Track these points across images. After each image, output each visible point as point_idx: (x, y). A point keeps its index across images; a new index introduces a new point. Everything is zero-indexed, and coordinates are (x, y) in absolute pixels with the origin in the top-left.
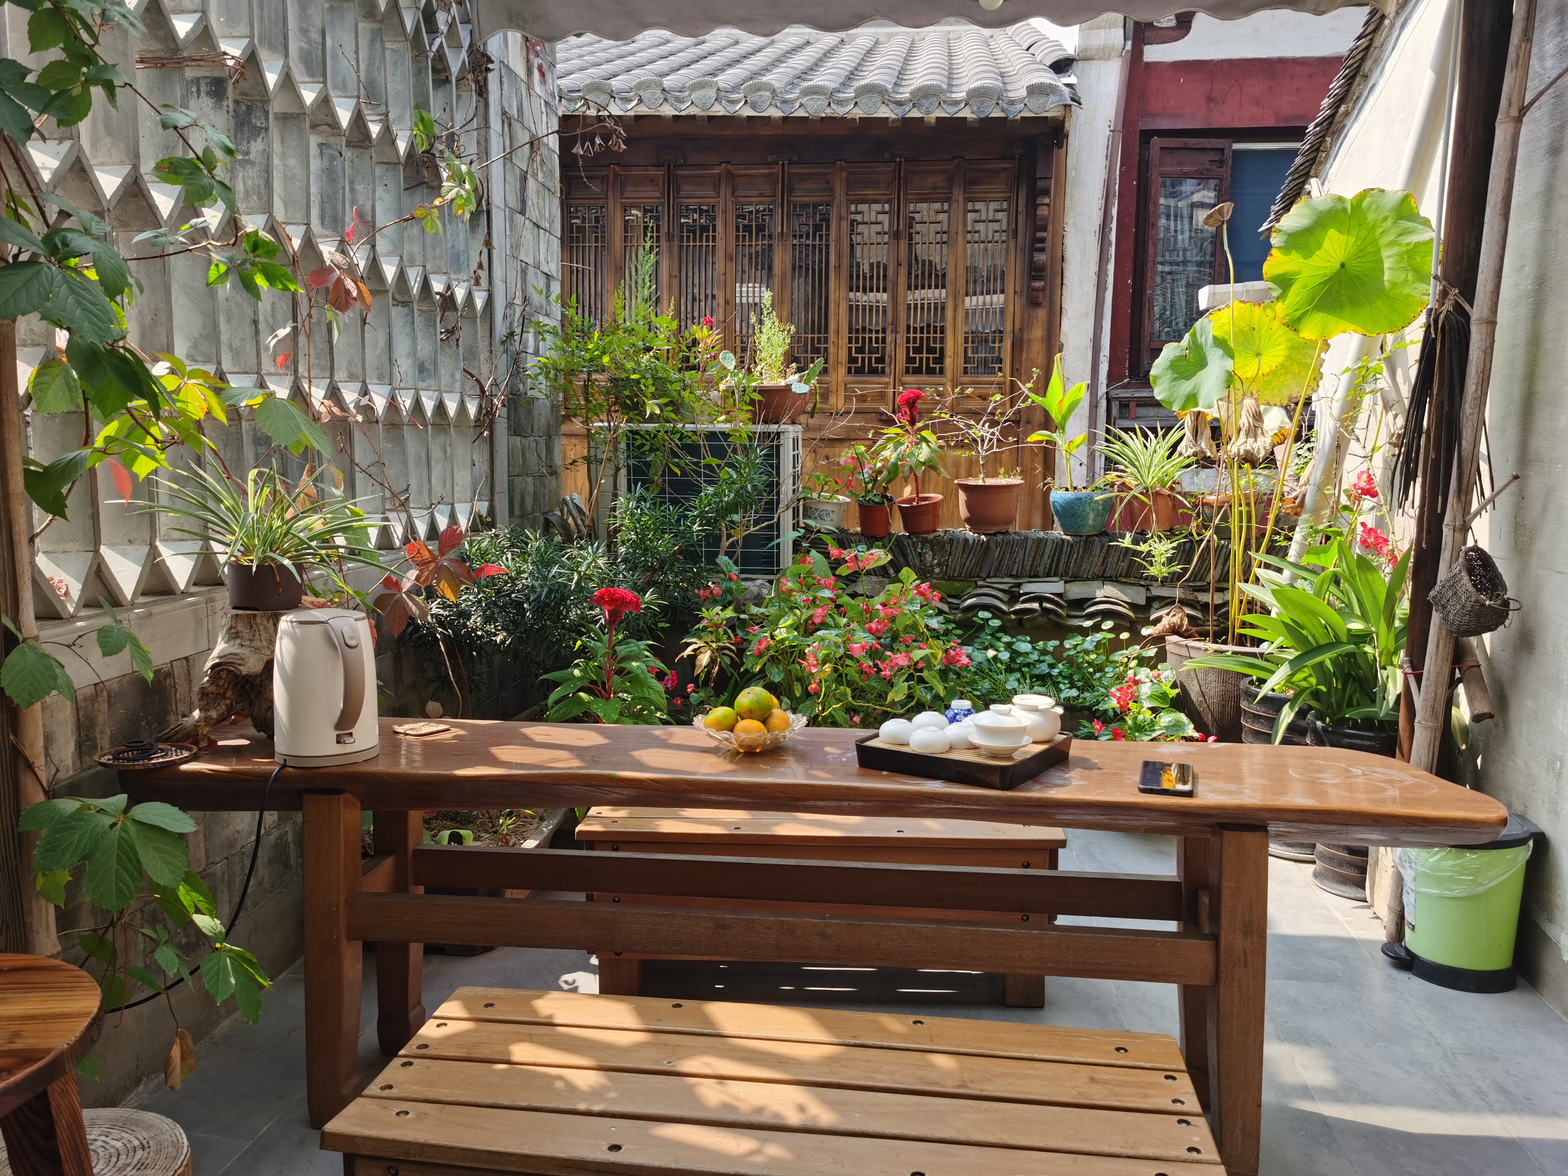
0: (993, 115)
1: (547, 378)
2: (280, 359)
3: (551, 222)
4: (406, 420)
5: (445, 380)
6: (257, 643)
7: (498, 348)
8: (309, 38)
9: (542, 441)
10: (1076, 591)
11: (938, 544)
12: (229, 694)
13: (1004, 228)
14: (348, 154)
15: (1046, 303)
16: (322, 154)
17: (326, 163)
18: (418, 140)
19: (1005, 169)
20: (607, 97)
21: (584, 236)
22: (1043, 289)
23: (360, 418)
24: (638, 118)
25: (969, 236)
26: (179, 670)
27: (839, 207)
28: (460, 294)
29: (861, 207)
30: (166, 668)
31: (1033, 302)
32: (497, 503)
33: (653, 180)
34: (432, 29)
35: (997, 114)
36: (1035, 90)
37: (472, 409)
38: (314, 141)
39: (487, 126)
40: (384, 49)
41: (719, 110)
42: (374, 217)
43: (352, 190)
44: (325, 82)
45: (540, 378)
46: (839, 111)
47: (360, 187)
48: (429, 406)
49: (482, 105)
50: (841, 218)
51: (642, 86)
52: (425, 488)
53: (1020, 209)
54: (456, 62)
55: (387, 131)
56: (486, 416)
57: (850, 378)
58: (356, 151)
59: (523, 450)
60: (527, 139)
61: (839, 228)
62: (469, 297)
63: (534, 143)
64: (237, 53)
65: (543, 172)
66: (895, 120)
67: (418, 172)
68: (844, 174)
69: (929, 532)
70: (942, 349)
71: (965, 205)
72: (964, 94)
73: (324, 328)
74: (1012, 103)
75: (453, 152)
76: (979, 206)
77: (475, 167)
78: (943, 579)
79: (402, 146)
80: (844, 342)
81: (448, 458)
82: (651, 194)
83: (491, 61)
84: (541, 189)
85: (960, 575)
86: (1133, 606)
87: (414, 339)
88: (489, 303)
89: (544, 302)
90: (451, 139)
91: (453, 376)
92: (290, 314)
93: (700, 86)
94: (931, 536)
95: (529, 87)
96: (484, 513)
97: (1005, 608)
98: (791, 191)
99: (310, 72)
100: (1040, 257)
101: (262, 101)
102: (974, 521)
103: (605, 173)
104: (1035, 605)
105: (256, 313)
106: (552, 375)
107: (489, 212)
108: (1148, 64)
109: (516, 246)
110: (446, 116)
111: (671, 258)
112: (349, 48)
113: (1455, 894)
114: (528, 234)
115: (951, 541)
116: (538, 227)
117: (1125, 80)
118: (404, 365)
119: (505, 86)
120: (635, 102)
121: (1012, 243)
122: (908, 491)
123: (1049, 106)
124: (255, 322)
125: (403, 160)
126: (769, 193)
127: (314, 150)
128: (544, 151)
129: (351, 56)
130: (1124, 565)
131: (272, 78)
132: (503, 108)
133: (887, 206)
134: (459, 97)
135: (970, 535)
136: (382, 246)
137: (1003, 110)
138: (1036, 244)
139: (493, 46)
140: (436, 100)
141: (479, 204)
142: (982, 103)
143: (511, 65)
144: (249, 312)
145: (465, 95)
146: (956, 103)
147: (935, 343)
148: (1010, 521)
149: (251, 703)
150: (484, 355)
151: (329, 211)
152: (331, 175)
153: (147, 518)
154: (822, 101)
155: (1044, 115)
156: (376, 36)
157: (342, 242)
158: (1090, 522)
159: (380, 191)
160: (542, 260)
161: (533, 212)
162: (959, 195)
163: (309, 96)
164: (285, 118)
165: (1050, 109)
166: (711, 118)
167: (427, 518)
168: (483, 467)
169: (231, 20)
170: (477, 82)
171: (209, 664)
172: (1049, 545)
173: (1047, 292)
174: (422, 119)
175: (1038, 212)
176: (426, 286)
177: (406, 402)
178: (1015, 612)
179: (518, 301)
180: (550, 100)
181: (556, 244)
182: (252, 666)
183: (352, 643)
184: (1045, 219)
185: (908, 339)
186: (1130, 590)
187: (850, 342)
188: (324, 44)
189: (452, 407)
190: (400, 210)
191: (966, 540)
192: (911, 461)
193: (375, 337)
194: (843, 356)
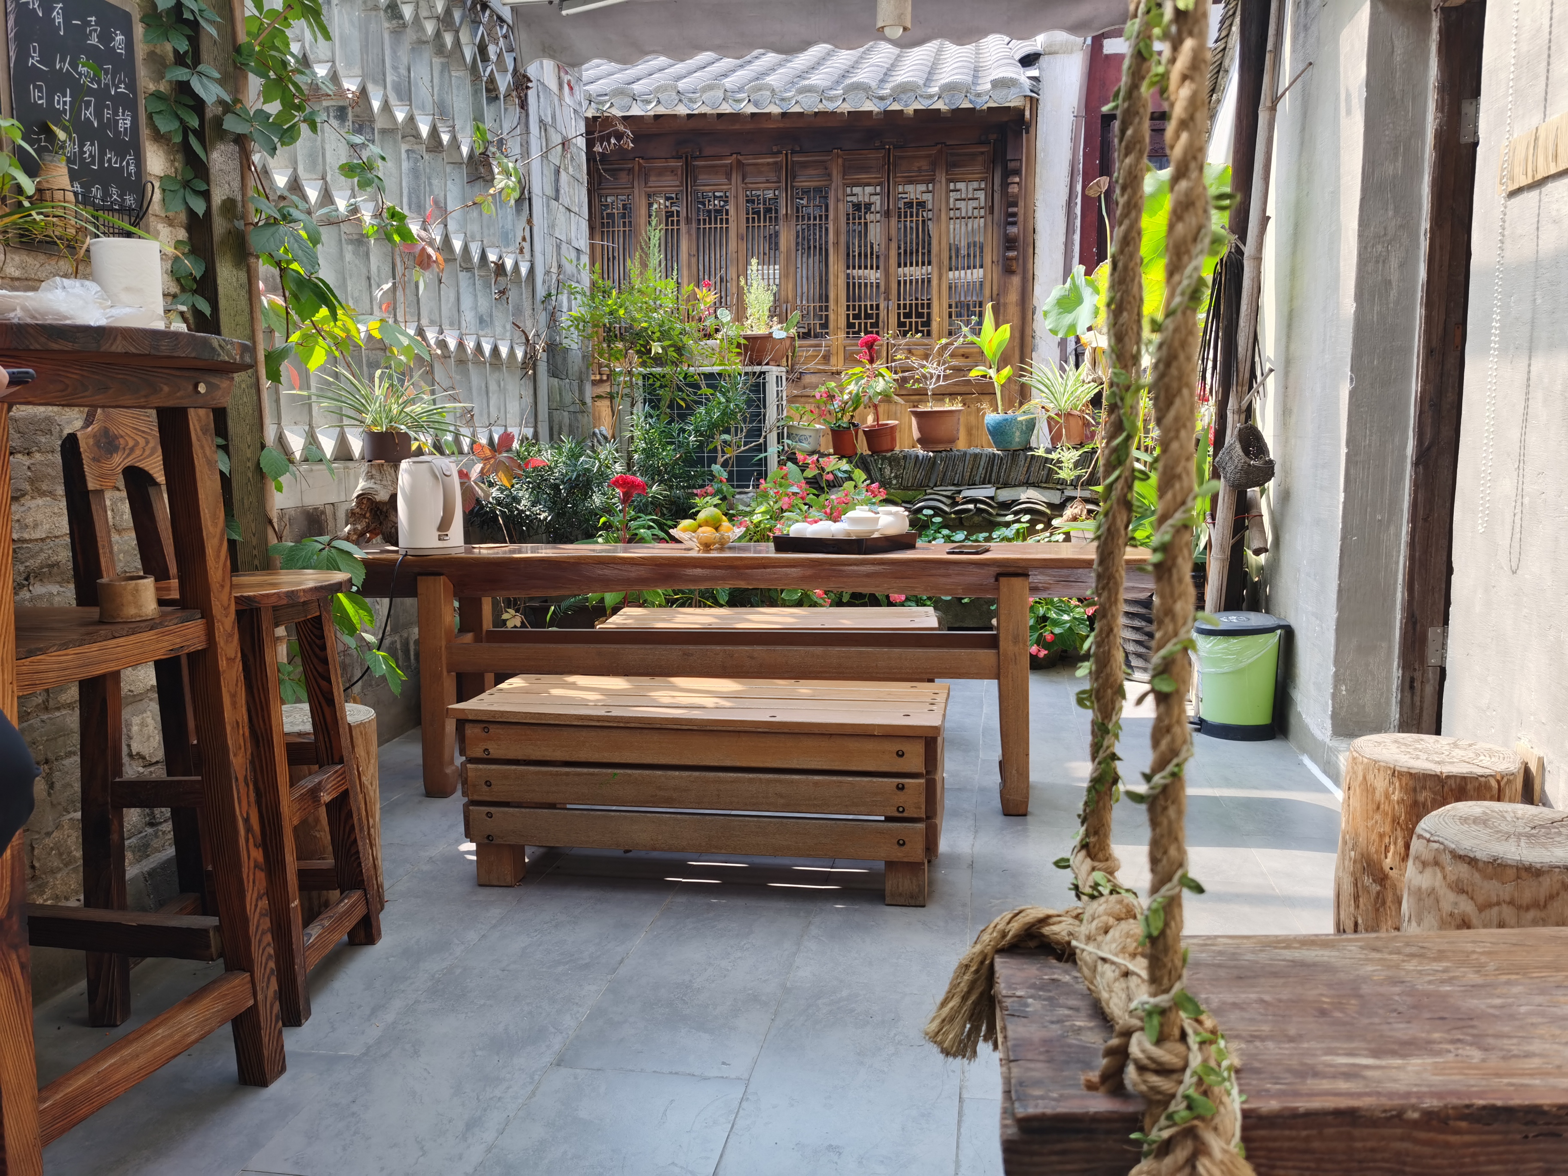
0: (962, 106)
1: (577, 327)
2: (384, 307)
3: (580, 207)
4: (471, 357)
5: (499, 330)
6: (384, 483)
7: (539, 307)
8: (398, 73)
9: (575, 384)
10: (1005, 495)
11: (894, 460)
12: (368, 515)
13: (983, 204)
14: (426, 157)
15: (1019, 270)
16: (408, 158)
17: (412, 164)
18: (476, 145)
19: (982, 153)
20: (631, 99)
21: (613, 222)
22: (1016, 259)
23: (439, 352)
24: (657, 117)
25: (952, 213)
26: (329, 510)
27: (836, 191)
28: (509, 263)
29: (856, 190)
30: (322, 508)
31: (1008, 271)
32: (540, 430)
33: (673, 171)
34: (485, 59)
35: (966, 105)
36: (999, 84)
37: (520, 354)
38: (404, 147)
39: (527, 132)
40: (450, 76)
41: (726, 108)
42: (446, 203)
43: (430, 184)
44: (410, 105)
45: (572, 329)
46: (830, 106)
47: (435, 182)
48: (487, 348)
49: (523, 115)
50: (838, 200)
51: (658, 89)
52: (485, 411)
53: (995, 188)
54: (504, 82)
55: (454, 139)
56: (530, 360)
57: (848, 341)
58: (432, 155)
59: (560, 390)
60: (560, 141)
61: (836, 209)
62: (516, 265)
63: (565, 144)
64: (353, 88)
65: (573, 167)
66: (878, 113)
67: (477, 169)
68: (840, 161)
69: (887, 451)
70: (929, 314)
71: (948, 186)
72: (937, 89)
73: (413, 285)
74: (979, 95)
75: (502, 153)
76: (961, 185)
77: (519, 164)
78: (899, 488)
79: (465, 150)
80: (842, 310)
81: (502, 390)
82: (670, 183)
83: (530, 80)
84: (572, 180)
85: (912, 485)
86: (1050, 505)
87: (476, 296)
88: (532, 271)
89: (575, 271)
90: (501, 142)
91: (504, 327)
92: (390, 274)
93: (710, 88)
94: (889, 454)
95: (561, 98)
96: (530, 436)
97: (947, 509)
98: (794, 177)
99: (401, 99)
100: (1013, 230)
101: (370, 121)
102: (924, 441)
103: (630, 166)
104: (971, 506)
105: (369, 272)
106: (581, 327)
107: (530, 199)
108: (1107, 56)
109: (552, 226)
110: (496, 126)
111: (690, 240)
112: (427, 78)
113: (1226, 669)
114: (561, 216)
115: (905, 457)
116: (570, 210)
117: (1086, 70)
118: (468, 316)
119: (542, 100)
120: (654, 104)
121: (989, 218)
122: (870, 420)
123: (1010, 97)
124: (369, 278)
125: (466, 161)
126: (775, 179)
127: (404, 155)
128: (573, 150)
129: (429, 85)
130: (1044, 473)
131: (376, 105)
132: (540, 117)
133: (878, 188)
134: (506, 109)
135: (921, 452)
136: (452, 226)
137: (971, 102)
138: (1010, 219)
139: (532, 70)
140: (489, 113)
141: (522, 193)
142: (953, 96)
143: (546, 83)
144: (364, 271)
145: (511, 108)
146: (931, 96)
147: (923, 308)
148: (953, 440)
149: (381, 524)
150: (528, 312)
151: (414, 199)
152: (415, 173)
153: (307, 406)
154: (815, 98)
155: (1007, 105)
156: (445, 67)
157: (424, 222)
158: (1017, 440)
159: (449, 183)
160: (573, 237)
161: (564, 199)
162: (941, 177)
163: (400, 116)
164: (383, 131)
165: (1012, 99)
166: (720, 116)
167: (487, 434)
168: (528, 399)
169: (349, 65)
170: (520, 97)
171: (355, 495)
172: (984, 458)
173: (1021, 261)
174: (478, 128)
175: (1010, 190)
176: (483, 256)
177: (470, 344)
178: (955, 513)
179: (554, 270)
180: (578, 108)
181: (584, 225)
182: (383, 496)
183: (448, 473)
184: (1016, 196)
185: (899, 305)
186: (1048, 493)
187: (848, 309)
188: (409, 77)
189: (504, 351)
190: (464, 199)
191: (917, 457)
192: (871, 392)
193: (449, 295)
194: (843, 322)
